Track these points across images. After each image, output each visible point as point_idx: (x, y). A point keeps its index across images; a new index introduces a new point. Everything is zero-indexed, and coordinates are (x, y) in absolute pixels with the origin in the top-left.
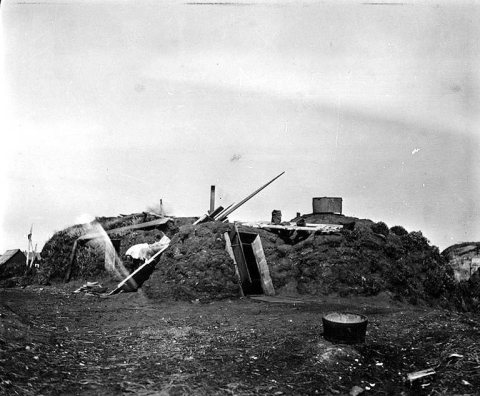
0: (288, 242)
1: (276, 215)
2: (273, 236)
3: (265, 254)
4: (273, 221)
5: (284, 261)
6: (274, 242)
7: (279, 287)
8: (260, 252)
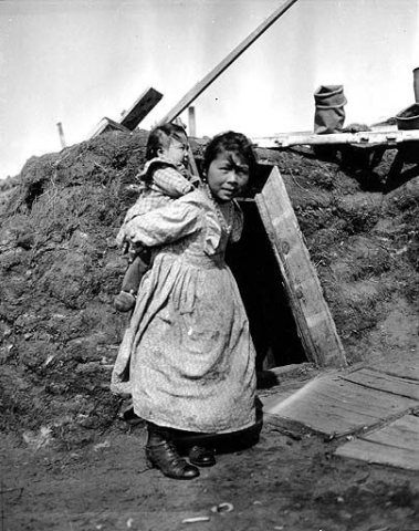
0: (369, 183)
1: (327, 101)
2: (324, 169)
3: (303, 226)
4: (319, 121)
5: (364, 246)
6: (329, 187)
7: (357, 335)
8: (286, 223)
